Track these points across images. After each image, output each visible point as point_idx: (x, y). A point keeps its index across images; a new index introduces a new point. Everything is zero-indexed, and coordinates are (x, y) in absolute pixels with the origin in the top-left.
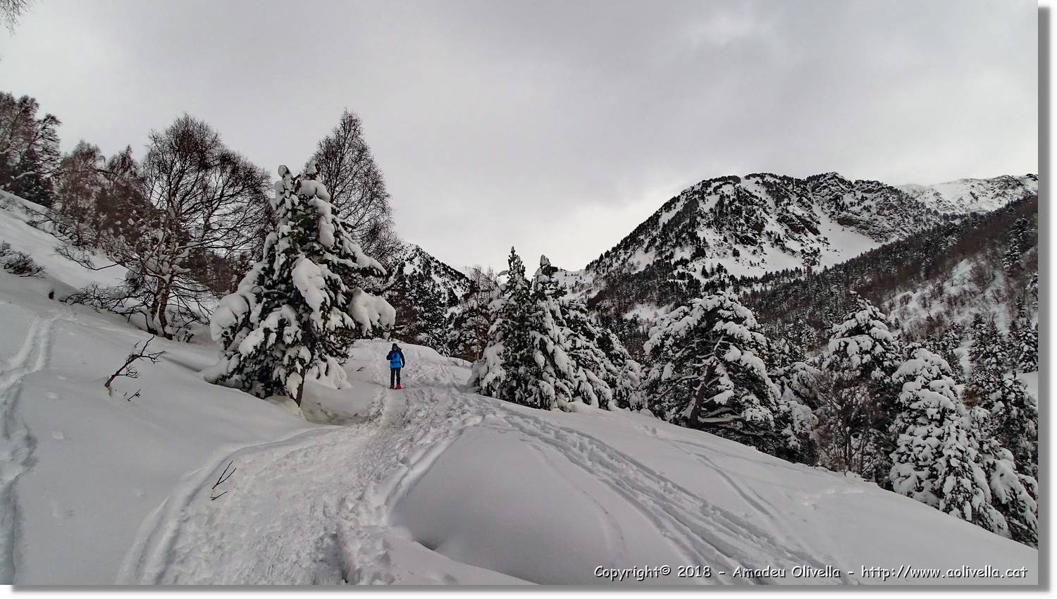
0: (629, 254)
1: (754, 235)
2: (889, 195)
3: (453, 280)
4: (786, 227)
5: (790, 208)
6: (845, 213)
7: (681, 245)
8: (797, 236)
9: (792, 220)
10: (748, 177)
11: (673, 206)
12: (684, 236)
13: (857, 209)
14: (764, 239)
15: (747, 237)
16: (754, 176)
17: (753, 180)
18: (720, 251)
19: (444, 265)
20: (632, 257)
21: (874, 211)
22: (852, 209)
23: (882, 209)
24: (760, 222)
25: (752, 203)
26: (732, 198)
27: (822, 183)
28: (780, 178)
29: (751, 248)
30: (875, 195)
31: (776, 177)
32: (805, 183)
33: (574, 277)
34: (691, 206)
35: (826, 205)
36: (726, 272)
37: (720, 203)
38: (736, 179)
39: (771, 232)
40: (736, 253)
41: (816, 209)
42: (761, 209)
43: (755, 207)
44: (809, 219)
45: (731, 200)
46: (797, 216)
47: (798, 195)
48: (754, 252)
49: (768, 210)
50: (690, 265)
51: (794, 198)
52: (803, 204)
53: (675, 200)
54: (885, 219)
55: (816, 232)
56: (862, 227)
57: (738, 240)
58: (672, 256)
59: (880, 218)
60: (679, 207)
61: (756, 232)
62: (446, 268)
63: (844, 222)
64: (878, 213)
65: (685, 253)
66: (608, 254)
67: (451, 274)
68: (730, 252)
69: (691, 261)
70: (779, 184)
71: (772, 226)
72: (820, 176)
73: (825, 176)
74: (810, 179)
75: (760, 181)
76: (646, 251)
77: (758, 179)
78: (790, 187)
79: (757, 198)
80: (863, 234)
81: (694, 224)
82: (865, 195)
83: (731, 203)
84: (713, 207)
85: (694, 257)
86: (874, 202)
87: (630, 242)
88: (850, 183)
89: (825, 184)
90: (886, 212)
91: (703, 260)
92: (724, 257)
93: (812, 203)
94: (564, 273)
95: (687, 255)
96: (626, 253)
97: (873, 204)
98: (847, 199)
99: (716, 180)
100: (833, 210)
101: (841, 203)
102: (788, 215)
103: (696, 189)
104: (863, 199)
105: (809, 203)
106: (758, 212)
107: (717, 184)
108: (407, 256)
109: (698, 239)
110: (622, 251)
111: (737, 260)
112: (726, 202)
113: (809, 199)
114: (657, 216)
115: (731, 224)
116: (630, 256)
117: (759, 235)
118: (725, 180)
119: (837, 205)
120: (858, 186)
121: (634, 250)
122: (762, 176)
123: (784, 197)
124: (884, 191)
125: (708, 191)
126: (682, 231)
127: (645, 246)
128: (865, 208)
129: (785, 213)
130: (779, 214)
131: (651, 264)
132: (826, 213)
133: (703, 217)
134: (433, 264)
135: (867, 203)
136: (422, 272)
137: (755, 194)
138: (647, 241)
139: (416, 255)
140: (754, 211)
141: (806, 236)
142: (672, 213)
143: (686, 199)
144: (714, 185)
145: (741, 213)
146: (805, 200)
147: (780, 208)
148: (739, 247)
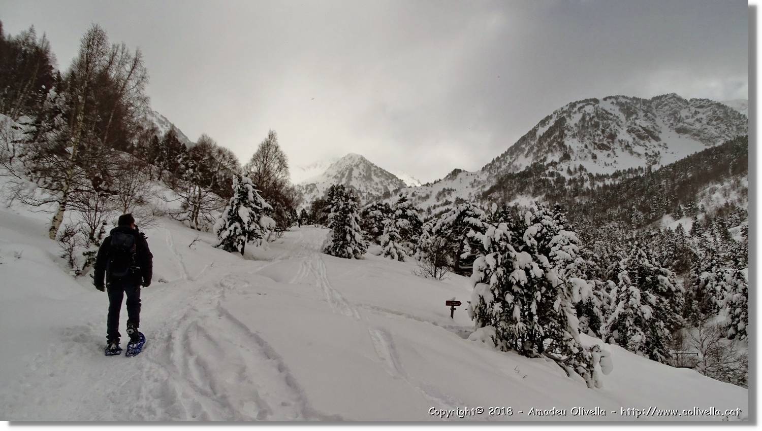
0: (513, 159)
1: (609, 143)
2: (717, 109)
3: (387, 179)
4: (634, 136)
5: (637, 122)
6: (681, 124)
7: (552, 151)
8: (642, 142)
9: (639, 131)
10: (605, 99)
11: (547, 122)
12: (554, 144)
13: (691, 120)
14: (617, 145)
15: (603, 145)
16: (610, 98)
17: (609, 101)
18: (583, 155)
19: (381, 169)
20: (516, 161)
21: (704, 122)
22: (687, 121)
23: (711, 120)
24: (613, 133)
25: (607, 119)
26: (592, 115)
27: (663, 102)
28: (630, 99)
29: (605, 152)
30: (706, 110)
31: (627, 98)
32: (650, 102)
33: (473, 176)
34: (560, 122)
35: (666, 119)
36: (586, 170)
37: (583, 119)
38: (596, 101)
39: (622, 140)
40: (594, 157)
41: (659, 121)
42: (615, 123)
43: (610, 122)
44: (652, 130)
45: (591, 116)
46: (642, 128)
47: (644, 111)
48: (609, 155)
49: (620, 123)
50: (558, 166)
51: (641, 114)
52: (648, 118)
53: (549, 118)
54: (713, 128)
55: (657, 139)
56: (695, 135)
57: (596, 147)
58: (545, 159)
59: (709, 127)
60: (552, 123)
61: (610, 140)
62: (382, 171)
63: (680, 131)
64: (708, 124)
65: (556, 157)
66: (498, 158)
67: (386, 175)
68: (590, 156)
69: (559, 163)
70: (629, 103)
71: (623, 135)
72: (662, 96)
73: (666, 96)
74: (655, 99)
75: (615, 102)
76: (526, 156)
77: (613, 100)
78: (638, 106)
79: (611, 114)
80: (695, 139)
81: (562, 135)
82: (698, 110)
83: (591, 119)
84: (577, 123)
85: (561, 160)
86: (705, 115)
87: (515, 150)
88: (686, 101)
89: (666, 102)
90: (714, 123)
91: (568, 162)
92: (584, 159)
93: (656, 117)
94: (465, 173)
95: (557, 159)
96: (511, 158)
97: (704, 116)
98: (683, 113)
99: (580, 102)
100: (671, 122)
101: (678, 117)
102: (636, 127)
103: (564, 110)
104: (696, 113)
105: (653, 117)
106: (612, 126)
107: (581, 105)
108: (355, 163)
109: (565, 147)
110: (508, 157)
111: (595, 162)
112: (588, 118)
113: (653, 114)
114: (535, 130)
115: (591, 135)
116: (514, 160)
117: (613, 142)
118: (587, 102)
119: (676, 118)
120: (692, 103)
121: (517, 156)
122: (616, 98)
123: (632, 113)
124: (713, 106)
125: (574, 111)
126: (553, 141)
127: (526, 153)
128: (697, 120)
129: (633, 126)
130: (629, 126)
131: (529, 165)
132: (666, 124)
133: (569, 130)
134: (373, 169)
135: (699, 116)
136: (365, 174)
137: (610, 111)
138: (527, 149)
139: (361, 162)
140: (609, 125)
141: (650, 142)
142: (546, 128)
143: (557, 117)
144: (578, 106)
145: (599, 126)
146: (650, 115)
147: (630, 121)
148: (597, 152)
